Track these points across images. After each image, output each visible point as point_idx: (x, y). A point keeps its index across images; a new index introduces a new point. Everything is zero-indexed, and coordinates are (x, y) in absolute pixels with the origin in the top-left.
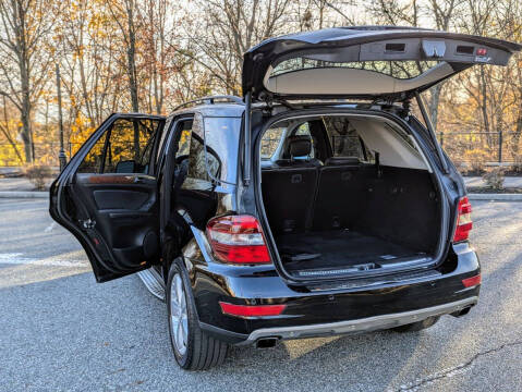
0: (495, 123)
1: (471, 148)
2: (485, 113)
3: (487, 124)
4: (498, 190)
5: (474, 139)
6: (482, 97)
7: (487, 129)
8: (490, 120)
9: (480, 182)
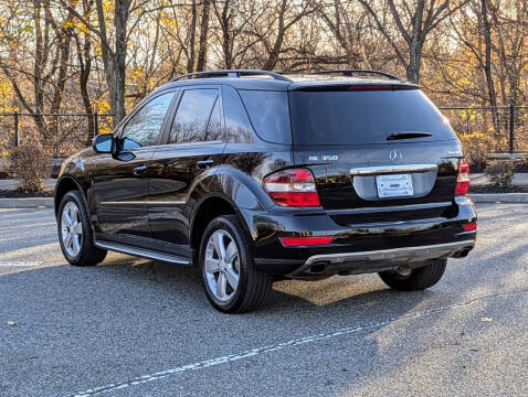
0: (507, 91)
1: (469, 131)
2: (488, 75)
3: (492, 95)
4: (506, 189)
5: (473, 117)
6: (484, 46)
7: (493, 102)
8: (497, 87)
9: (482, 180)
